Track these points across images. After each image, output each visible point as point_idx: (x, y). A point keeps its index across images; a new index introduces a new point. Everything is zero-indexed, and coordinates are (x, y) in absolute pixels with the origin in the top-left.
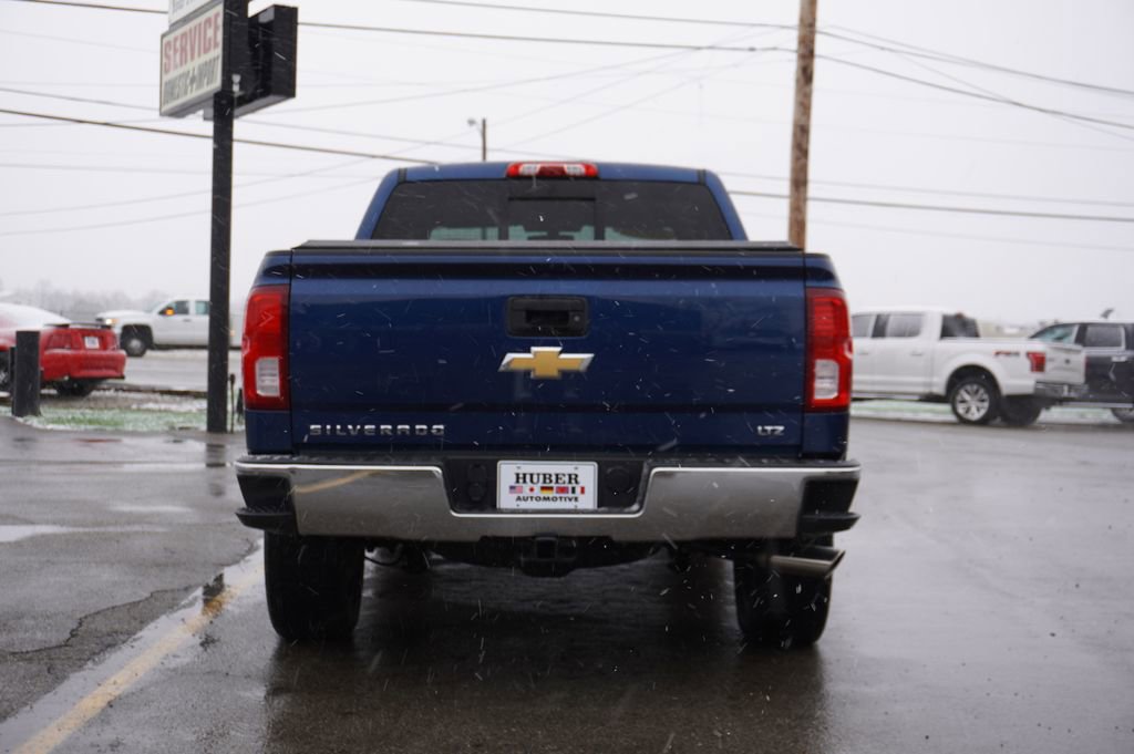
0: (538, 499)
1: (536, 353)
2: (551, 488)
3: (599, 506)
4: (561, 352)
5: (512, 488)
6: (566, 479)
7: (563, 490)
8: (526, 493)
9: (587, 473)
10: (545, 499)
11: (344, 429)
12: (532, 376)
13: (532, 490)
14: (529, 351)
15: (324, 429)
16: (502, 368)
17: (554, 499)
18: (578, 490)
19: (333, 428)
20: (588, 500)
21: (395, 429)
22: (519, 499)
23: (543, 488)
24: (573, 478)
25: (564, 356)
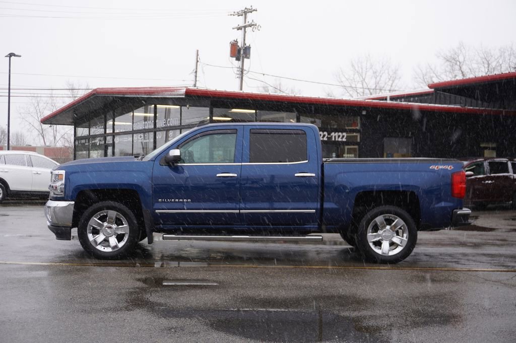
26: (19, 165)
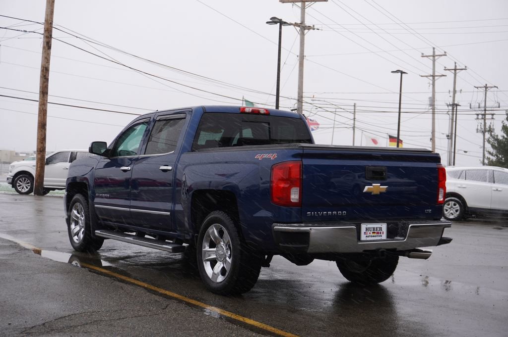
0: (372, 236)
1: (374, 186)
2: (375, 233)
3: (387, 238)
4: (380, 186)
5: (365, 233)
6: (379, 229)
7: (378, 233)
8: (368, 235)
9: (384, 226)
10: (374, 236)
11: (318, 214)
12: (372, 194)
13: (370, 233)
14: (372, 186)
15: (311, 213)
16: (364, 191)
17: (376, 236)
18: (382, 233)
19: (314, 214)
20: (384, 237)
21: (332, 213)
22: (366, 237)
23: (373, 233)
24: (381, 229)
25: (381, 187)
26: (479, 180)
